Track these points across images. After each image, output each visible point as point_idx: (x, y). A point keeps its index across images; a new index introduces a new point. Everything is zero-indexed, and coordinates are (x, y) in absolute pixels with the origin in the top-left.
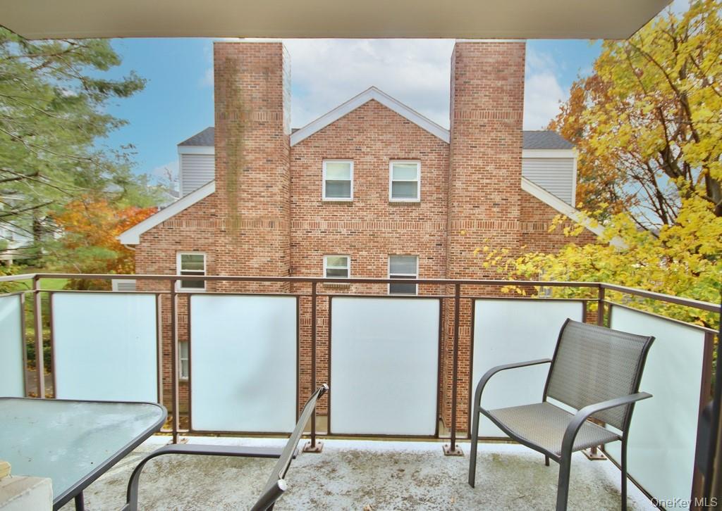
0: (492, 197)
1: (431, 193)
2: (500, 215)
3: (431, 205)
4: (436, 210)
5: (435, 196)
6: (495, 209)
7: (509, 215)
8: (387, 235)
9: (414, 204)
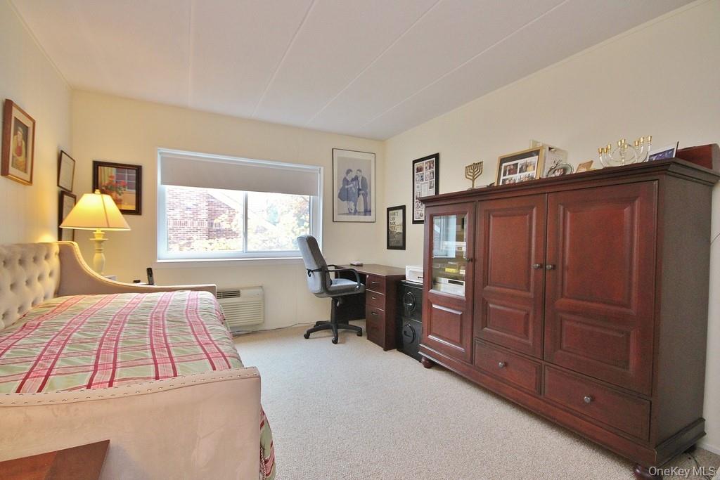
0: (184, 202)
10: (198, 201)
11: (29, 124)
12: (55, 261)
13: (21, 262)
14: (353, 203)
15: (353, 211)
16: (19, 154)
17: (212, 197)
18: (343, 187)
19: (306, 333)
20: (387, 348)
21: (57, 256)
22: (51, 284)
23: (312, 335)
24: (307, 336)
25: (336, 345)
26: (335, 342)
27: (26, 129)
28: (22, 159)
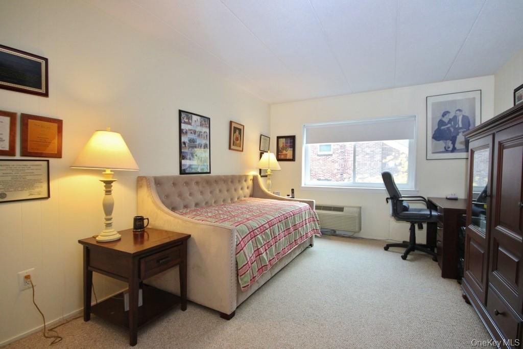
0: (365, 150)
1: (338, 149)
2: (370, 159)
3: (338, 155)
4: (340, 157)
5: (340, 151)
6: (367, 156)
7: (375, 159)
8: (316, 170)
9: (329, 155)
10: (374, 149)
11: (241, 127)
12: (250, 183)
13: (232, 182)
14: (451, 142)
15: (450, 149)
16: (237, 140)
17: (386, 145)
18: (438, 129)
19: (385, 246)
20: (445, 275)
21: (252, 181)
22: (248, 192)
23: (390, 249)
24: (386, 248)
25: (404, 261)
26: (404, 258)
27: (240, 130)
28: (238, 142)
